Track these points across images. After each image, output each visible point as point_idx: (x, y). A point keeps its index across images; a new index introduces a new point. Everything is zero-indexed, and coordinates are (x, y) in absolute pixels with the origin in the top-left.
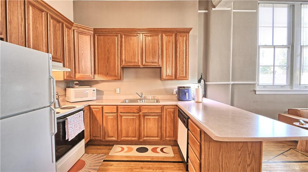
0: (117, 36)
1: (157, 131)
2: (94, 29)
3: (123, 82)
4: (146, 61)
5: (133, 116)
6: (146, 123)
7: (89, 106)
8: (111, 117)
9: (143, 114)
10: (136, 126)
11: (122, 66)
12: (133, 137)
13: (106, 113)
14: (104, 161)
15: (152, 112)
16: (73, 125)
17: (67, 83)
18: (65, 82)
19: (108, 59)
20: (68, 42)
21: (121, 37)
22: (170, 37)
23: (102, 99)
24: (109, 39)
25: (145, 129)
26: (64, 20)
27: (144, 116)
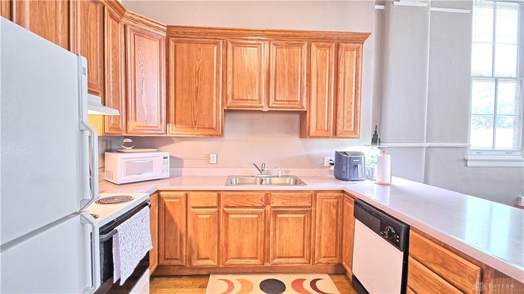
0: (216, 43)
1: (302, 245)
2: (168, 27)
3: (223, 141)
4: (277, 99)
5: (253, 213)
6: (280, 228)
7: (158, 192)
8: (204, 214)
9: (274, 209)
10: (257, 235)
11: (225, 108)
12: (251, 258)
13: (194, 208)
15: (292, 204)
19: (197, 92)
20: (113, 49)
21: (226, 48)
22: (325, 49)
23: (180, 176)
24: (200, 49)
25: (277, 241)
27: (276, 213)
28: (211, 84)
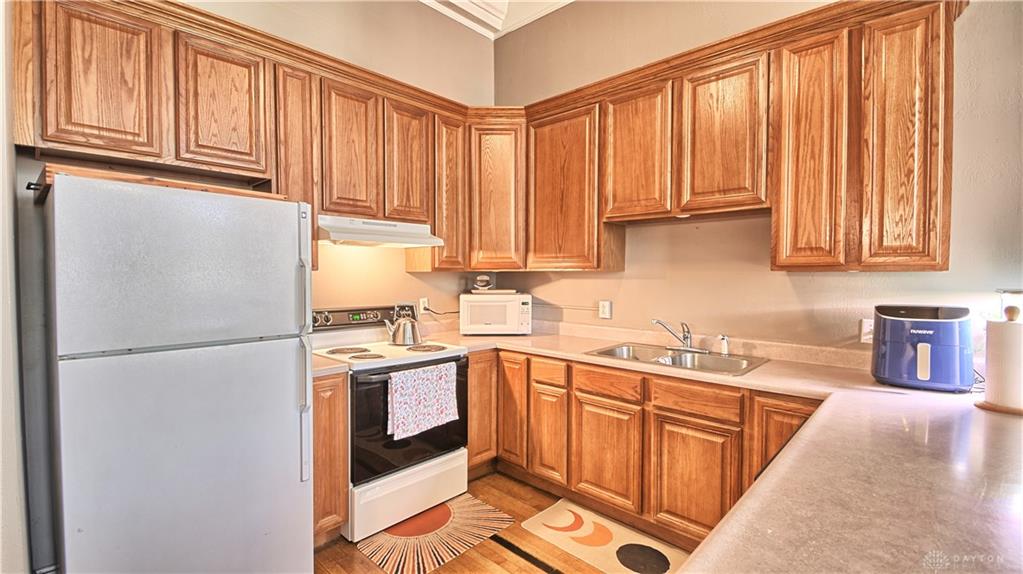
0: (588, 112)
1: (718, 504)
2: (526, 108)
3: (621, 278)
4: (696, 191)
5: (619, 411)
6: (669, 451)
7: (497, 350)
8: (550, 395)
9: (657, 412)
10: (627, 453)
11: (605, 220)
12: (617, 493)
13: (538, 382)
14: (495, 538)
15: (696, 409)
16: (413, 398)
17: (467, 279)
18: (461, 278)
19: (562, 200)
20: (447, 163)
21: (603, 113)
24: (566, 128)
25: (665, 477)
26: (435, 106)
27: (662, 421)
28: (581, 182)
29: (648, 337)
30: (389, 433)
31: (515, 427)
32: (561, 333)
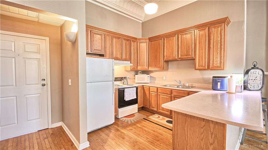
0: (161, 39)
2: (149, 38)
3: (168, 72)
4: (181, 55)
5: (167, 96)
7: (143, 86)
8: (153, 94)
9: (174, 96)
11: (164, 60)
13: (151, 92)
14: (144, 119)
16: (129, 93)
17: (136, 72)
18: (135, 72)
19: (156, 56)
20: (133, 49)
21: (164, 40)
22: (203, 31)
23: (155, 83)
24: (157, 42)
26: (131, 38)
28: (160, 53)
29: (173, 83)
30: (125, 99)
31: (147, 100)
32: (156, 83)
